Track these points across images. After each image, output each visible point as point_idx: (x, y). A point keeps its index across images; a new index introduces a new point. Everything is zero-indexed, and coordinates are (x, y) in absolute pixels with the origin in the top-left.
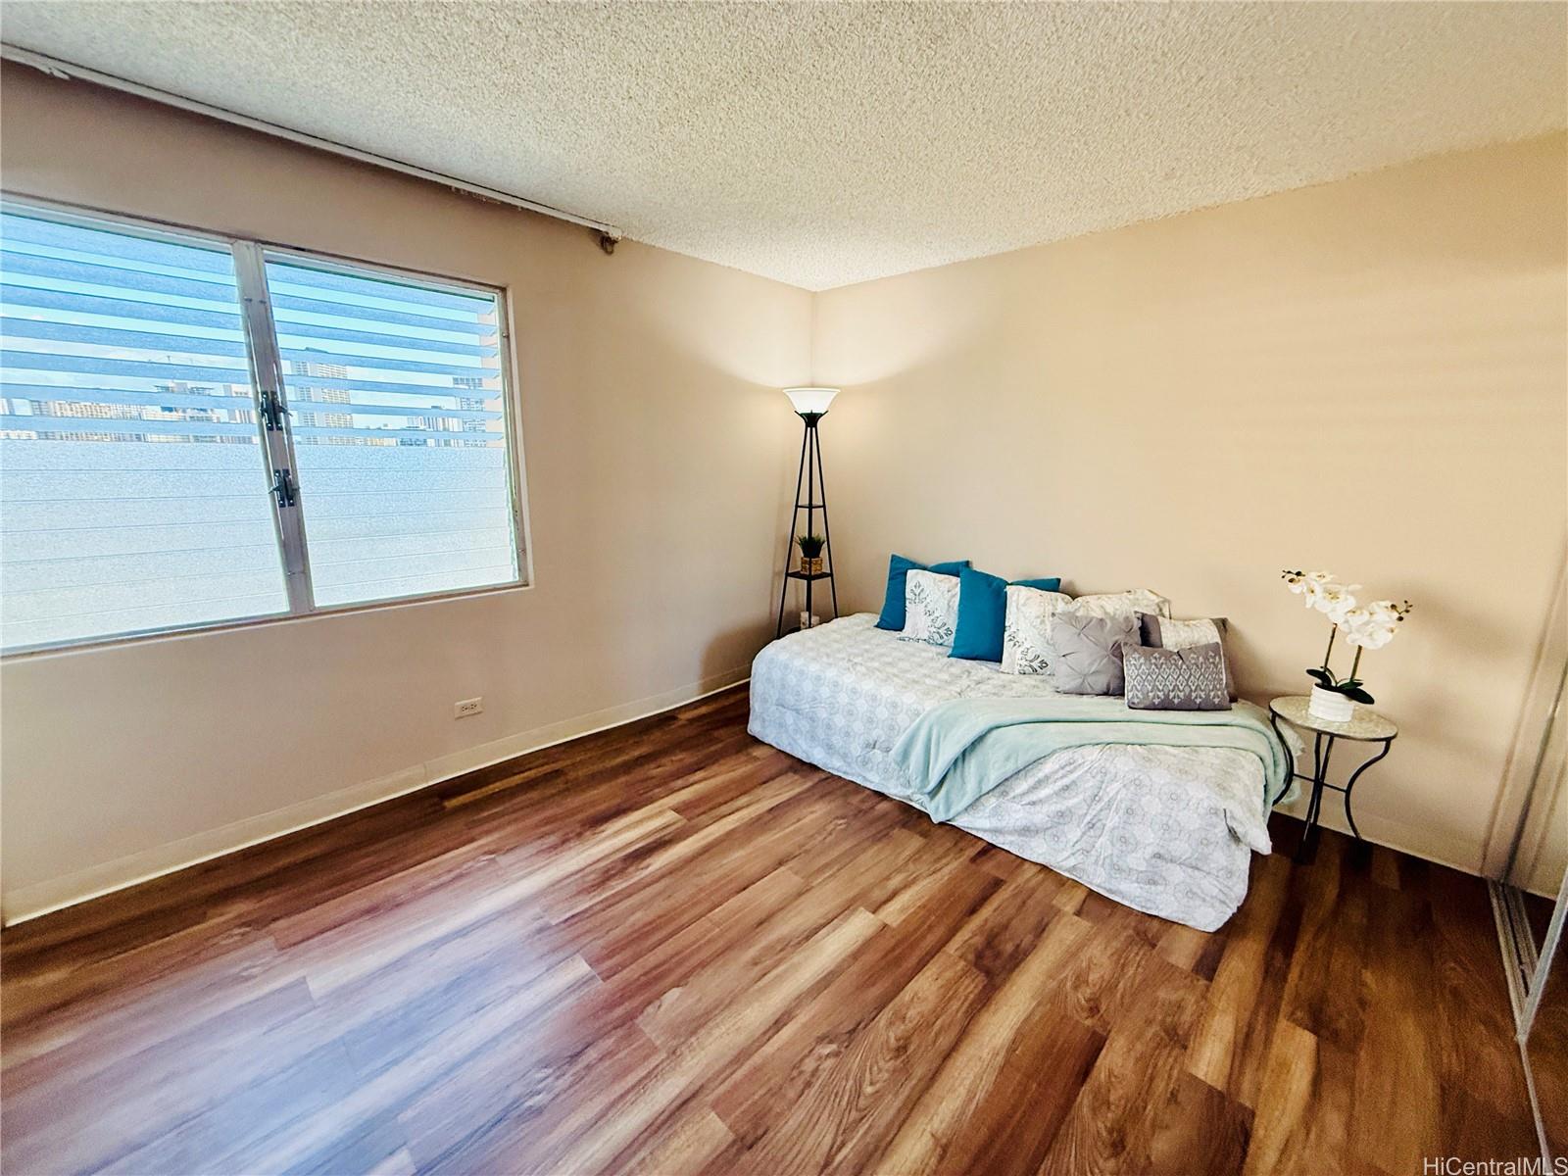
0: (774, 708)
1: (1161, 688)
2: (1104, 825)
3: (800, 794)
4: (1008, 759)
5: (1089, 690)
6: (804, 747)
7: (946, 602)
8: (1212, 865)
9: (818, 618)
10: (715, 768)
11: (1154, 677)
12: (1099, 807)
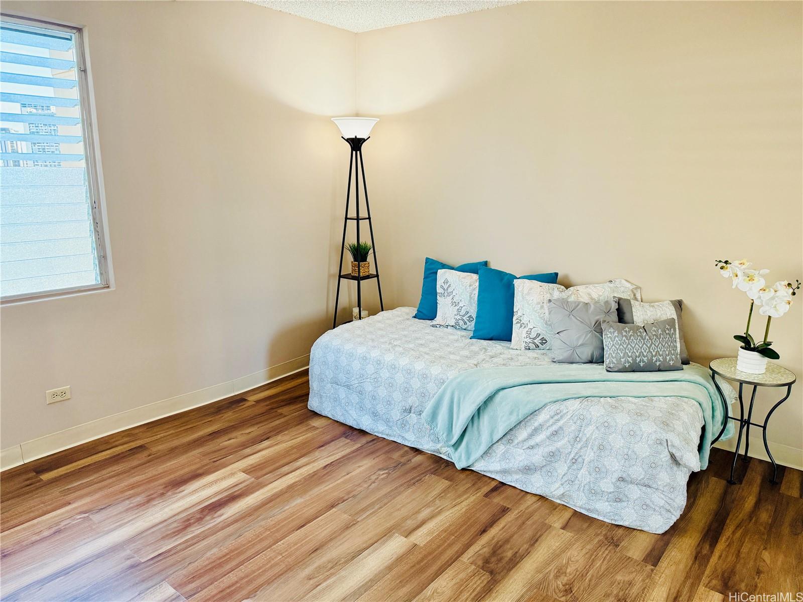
0: (329, 385)
1: (630, 354)
2: (584, 460)
3: (349, 454)
4: (511, 413)
5: (578, 359)
6: (355, 416)
7: (468, 295)
8: (659, 483)
9: (367, 312)
10: (279, 438)
11: (625, 346)
12: (579, 446)
